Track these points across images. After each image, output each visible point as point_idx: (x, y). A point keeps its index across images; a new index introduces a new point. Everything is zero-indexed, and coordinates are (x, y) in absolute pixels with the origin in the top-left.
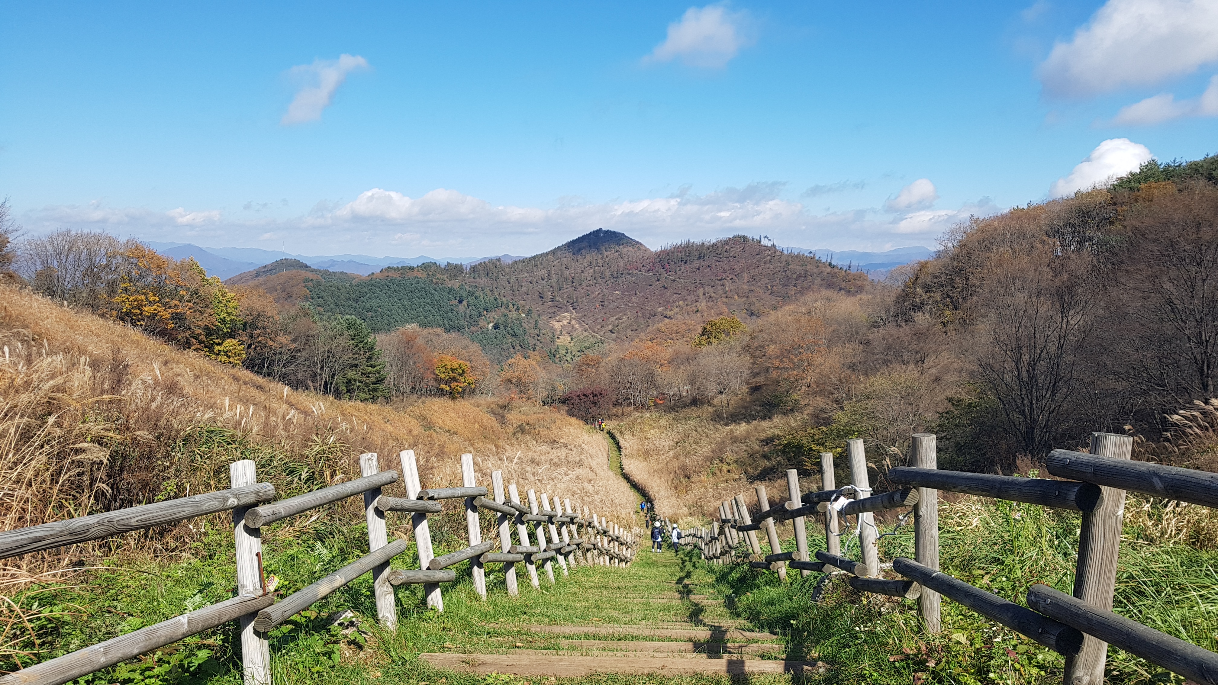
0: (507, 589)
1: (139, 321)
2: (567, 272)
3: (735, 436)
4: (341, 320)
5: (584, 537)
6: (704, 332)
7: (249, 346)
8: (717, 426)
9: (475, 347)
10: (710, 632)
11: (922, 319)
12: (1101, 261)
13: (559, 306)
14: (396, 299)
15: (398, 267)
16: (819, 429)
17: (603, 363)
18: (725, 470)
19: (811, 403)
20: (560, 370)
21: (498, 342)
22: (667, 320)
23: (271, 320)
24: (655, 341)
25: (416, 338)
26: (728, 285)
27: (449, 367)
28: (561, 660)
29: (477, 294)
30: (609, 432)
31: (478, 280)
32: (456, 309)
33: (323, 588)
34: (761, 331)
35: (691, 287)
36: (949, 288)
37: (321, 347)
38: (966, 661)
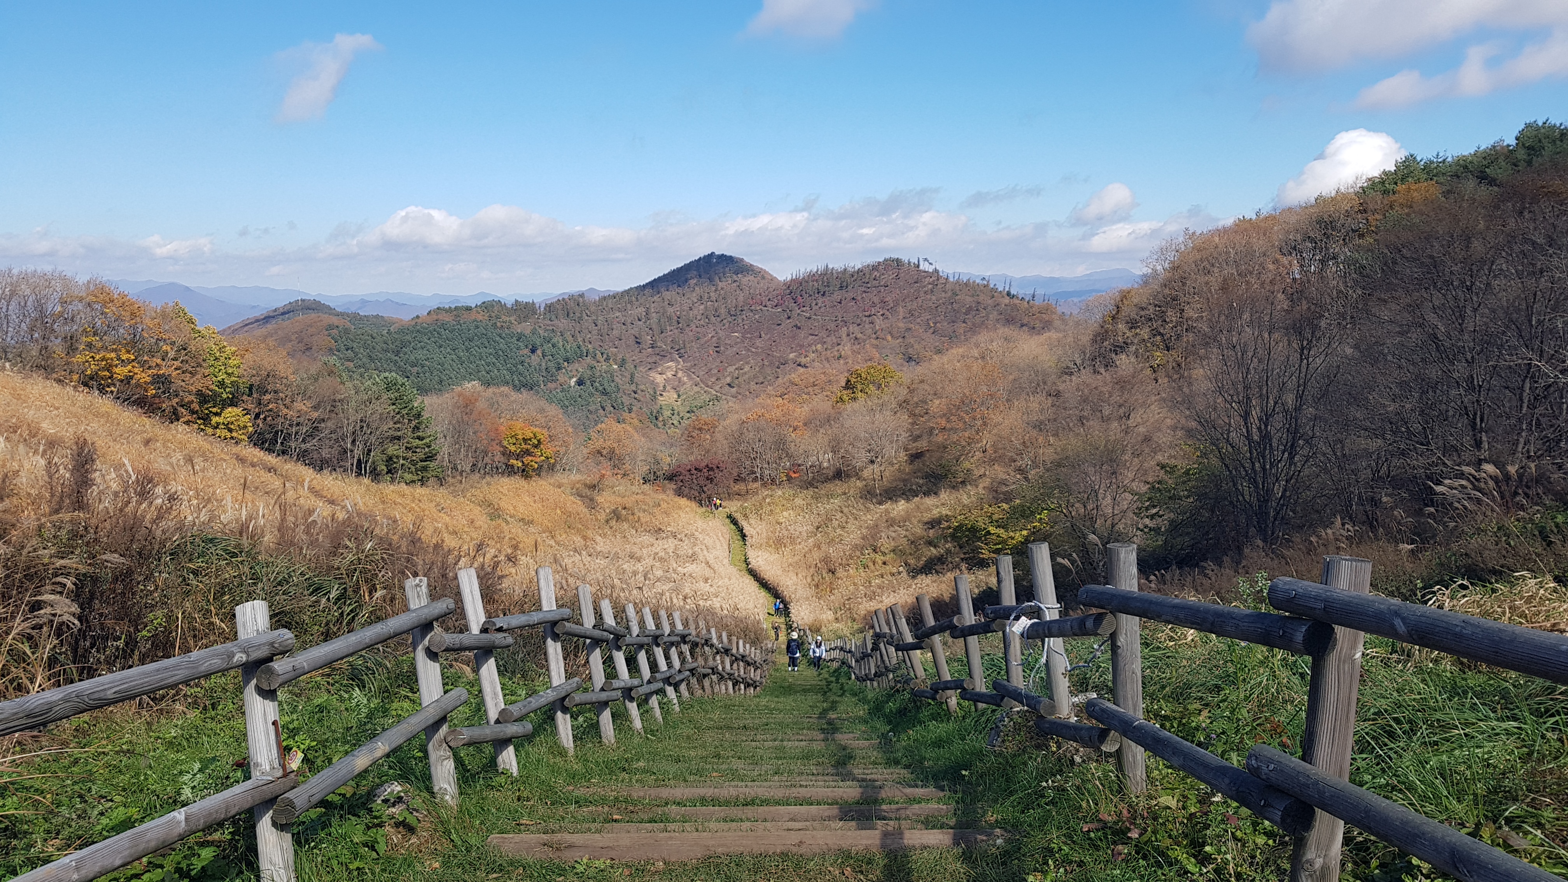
0: (601, 738)
1: (109, 387)
2: (670, 310)
3: (892, 518)
4: (377, 379)
5: (700, 659)
6: (848, 385)
7: (257, 416)
8: (868, 505)
9: (553, 410)
10: (860, 790)
11: (1125, 362)
12: (1349, 285)
13: (662, 353)
14: (449, 350)
15: (450, 308)
16: (999, 507)
17: (720, 428)
18: (880, 562)
19: (987, 473)
20: (664, 436)
21: (584, 403)
22: (801, 370)
23: (284, 381)
24: (786, 396)
25: (476, 400)
26: (879, 322)
27: (520, 437)
28: (671, 838)
29: (555, 340)
30: (730, 517)
31: (556, 322)
32: (527, 360)
33: (361, 760)
34: (922, 381)
35: (832, 326)
36: (1160, 322)
37: (351, 416)
38: (1177, 830)
